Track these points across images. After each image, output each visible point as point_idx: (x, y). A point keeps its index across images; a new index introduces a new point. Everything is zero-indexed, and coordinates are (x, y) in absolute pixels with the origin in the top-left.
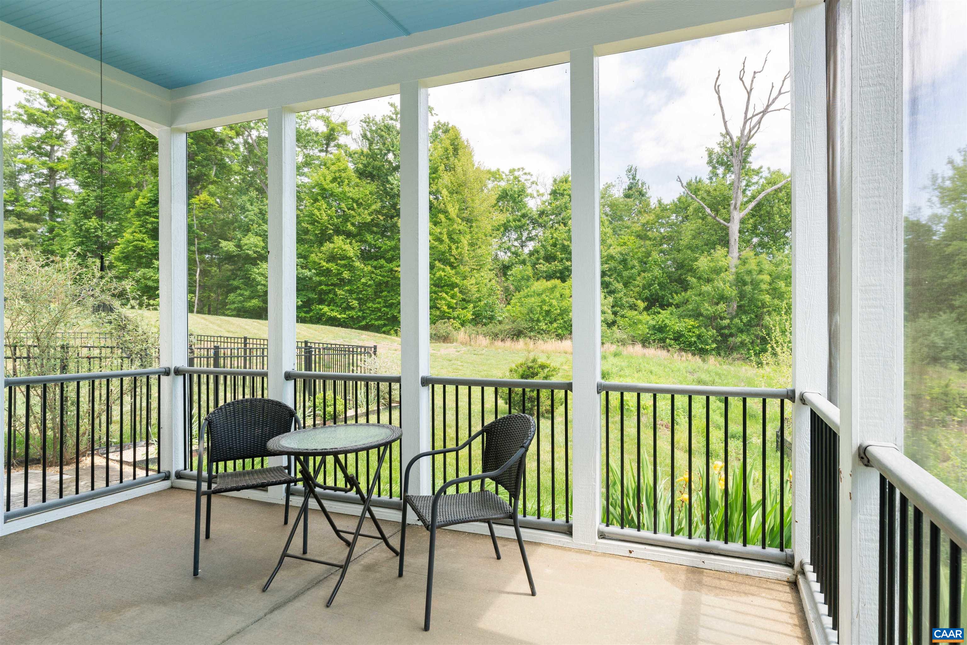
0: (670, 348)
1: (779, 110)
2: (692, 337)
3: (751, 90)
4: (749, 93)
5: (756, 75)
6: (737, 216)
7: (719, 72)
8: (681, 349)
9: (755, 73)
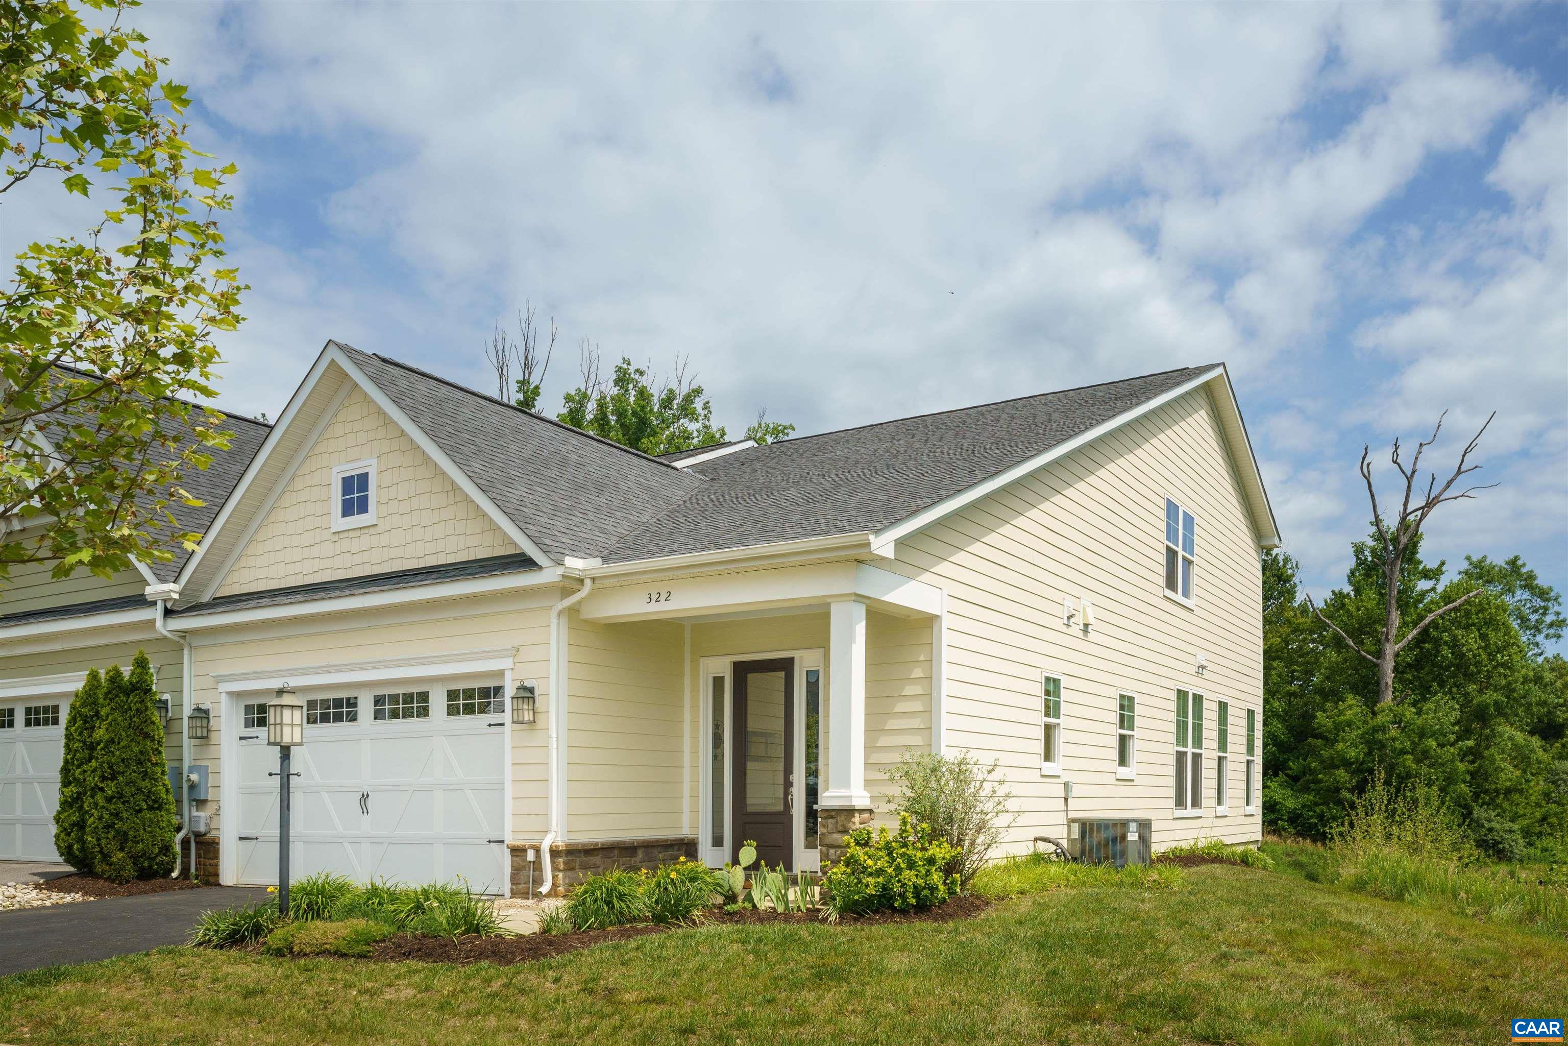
0: (1283, 833)
1: (1456, 498)
2: (1312, 817)
3: (1414, 472)
4: (1409, 480)
5: (1424, 448)
6: (1391, 649)
7: (1366, 449)
8: (1299, 834)
9: (1421, 445)
